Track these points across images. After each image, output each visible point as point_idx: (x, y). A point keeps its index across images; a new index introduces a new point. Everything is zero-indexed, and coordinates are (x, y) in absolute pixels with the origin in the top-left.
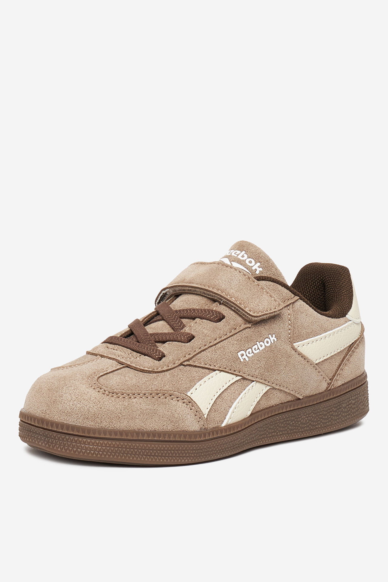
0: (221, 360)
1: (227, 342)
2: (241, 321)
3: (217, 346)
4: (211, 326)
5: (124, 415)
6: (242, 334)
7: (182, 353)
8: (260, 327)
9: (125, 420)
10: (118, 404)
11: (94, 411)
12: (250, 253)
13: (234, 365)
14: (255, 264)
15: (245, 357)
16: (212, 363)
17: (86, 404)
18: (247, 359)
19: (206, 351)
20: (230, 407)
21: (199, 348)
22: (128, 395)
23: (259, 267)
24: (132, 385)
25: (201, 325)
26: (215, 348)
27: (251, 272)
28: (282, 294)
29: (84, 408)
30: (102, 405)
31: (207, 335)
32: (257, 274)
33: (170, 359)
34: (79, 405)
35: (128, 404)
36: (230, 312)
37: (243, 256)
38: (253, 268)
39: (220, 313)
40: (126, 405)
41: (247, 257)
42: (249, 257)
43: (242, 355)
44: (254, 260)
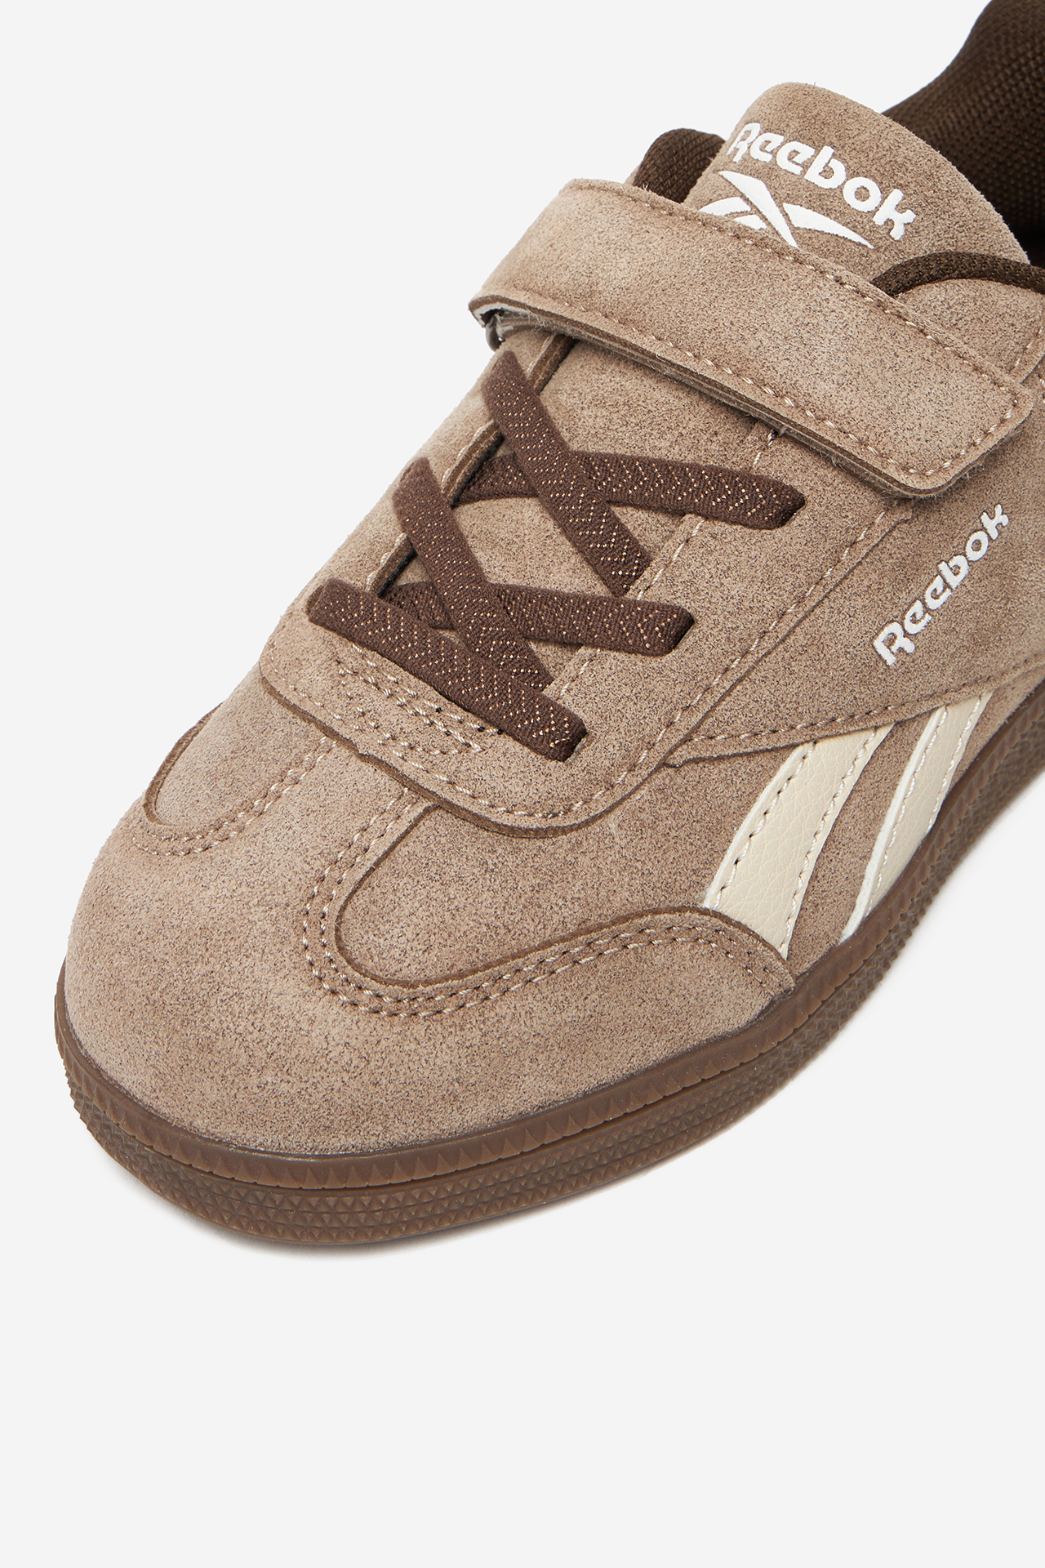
0: (814, 695)
1: (827, 611)
2: (871, 503)
3: (789, 641)
4: (753, 554)
5: (472, 1081)
6: (880, 560)
7: (655, 710)
8: (946, 503)
9: (480, 1098)
10: (444, 1046)
11: (350, 1101)
12: (854, 153)
13: (863, 696)
14: (884, 199)
15: (902, 642)
16: (780, 722)
17: (311, 1080)
18: (909, 647)
19: (753, 675)
20: (866, 857)
21: (721, 669)
22: (477, 988)
23: (901, 208)
24: (485, 929)
25: (710, 553)
26: (787, 655)
27: (871, 241)
28: (1013, 325)
29: (307, 1097)
30: (381, 1070)
31: (746, 604)
32: (897, 238)
33: (611, 749)
34: (283, 1085)
35: (484, 1035)
36: (821, 472)
37: (827, 172)
38: (879, 219)
39: (779, 487)
40: (476, 1041)
41: (844, 173)
42: (852, 174)
43: (891, 641)
44: (875, 180)
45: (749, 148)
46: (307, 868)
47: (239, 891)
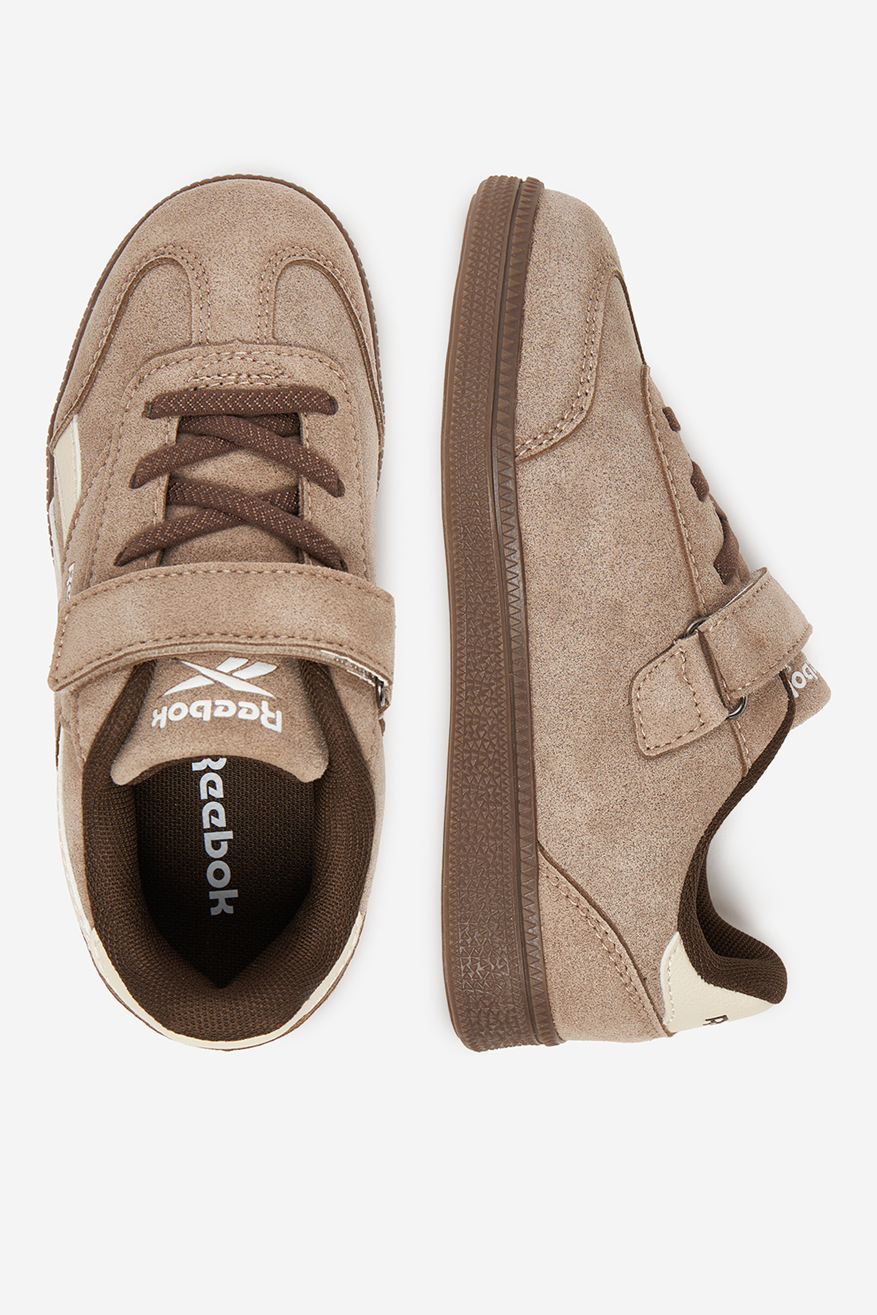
12: (195, 726)
37: (201, 709)
45: (261, 710)
46: (216, 280)
47: (234, 249)
